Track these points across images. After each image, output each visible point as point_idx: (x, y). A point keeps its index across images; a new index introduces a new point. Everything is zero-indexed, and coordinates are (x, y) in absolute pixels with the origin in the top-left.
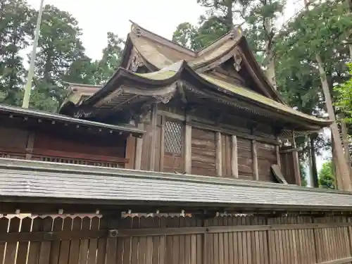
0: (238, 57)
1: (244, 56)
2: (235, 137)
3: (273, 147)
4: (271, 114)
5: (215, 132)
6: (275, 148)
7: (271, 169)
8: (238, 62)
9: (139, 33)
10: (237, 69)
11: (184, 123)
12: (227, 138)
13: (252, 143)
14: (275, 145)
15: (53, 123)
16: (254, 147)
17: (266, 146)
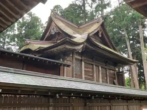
0: (100, 31)
1: (102, 30)
2: (100, 67)
3: (114, 72)
4: (116, 57)
5: (92, 65)
6: (115, 72)
7: (114, 82)
8: (100, 33)
9: (56, 16)
10: (100, 36)
11: (81, 61)
12: (97, 67)
13: (106, 70)
14: (115, 71)
15: (34, 59)
16: (107, 71)
17: (112, 71)
